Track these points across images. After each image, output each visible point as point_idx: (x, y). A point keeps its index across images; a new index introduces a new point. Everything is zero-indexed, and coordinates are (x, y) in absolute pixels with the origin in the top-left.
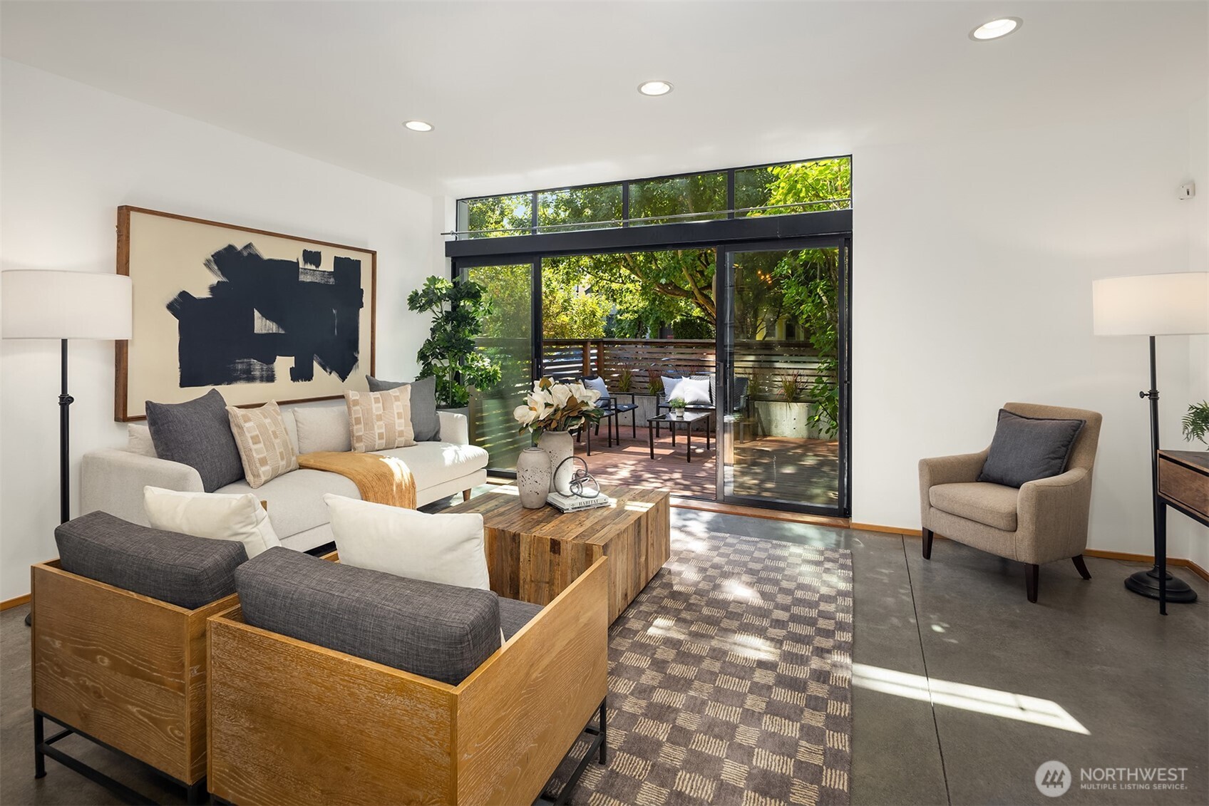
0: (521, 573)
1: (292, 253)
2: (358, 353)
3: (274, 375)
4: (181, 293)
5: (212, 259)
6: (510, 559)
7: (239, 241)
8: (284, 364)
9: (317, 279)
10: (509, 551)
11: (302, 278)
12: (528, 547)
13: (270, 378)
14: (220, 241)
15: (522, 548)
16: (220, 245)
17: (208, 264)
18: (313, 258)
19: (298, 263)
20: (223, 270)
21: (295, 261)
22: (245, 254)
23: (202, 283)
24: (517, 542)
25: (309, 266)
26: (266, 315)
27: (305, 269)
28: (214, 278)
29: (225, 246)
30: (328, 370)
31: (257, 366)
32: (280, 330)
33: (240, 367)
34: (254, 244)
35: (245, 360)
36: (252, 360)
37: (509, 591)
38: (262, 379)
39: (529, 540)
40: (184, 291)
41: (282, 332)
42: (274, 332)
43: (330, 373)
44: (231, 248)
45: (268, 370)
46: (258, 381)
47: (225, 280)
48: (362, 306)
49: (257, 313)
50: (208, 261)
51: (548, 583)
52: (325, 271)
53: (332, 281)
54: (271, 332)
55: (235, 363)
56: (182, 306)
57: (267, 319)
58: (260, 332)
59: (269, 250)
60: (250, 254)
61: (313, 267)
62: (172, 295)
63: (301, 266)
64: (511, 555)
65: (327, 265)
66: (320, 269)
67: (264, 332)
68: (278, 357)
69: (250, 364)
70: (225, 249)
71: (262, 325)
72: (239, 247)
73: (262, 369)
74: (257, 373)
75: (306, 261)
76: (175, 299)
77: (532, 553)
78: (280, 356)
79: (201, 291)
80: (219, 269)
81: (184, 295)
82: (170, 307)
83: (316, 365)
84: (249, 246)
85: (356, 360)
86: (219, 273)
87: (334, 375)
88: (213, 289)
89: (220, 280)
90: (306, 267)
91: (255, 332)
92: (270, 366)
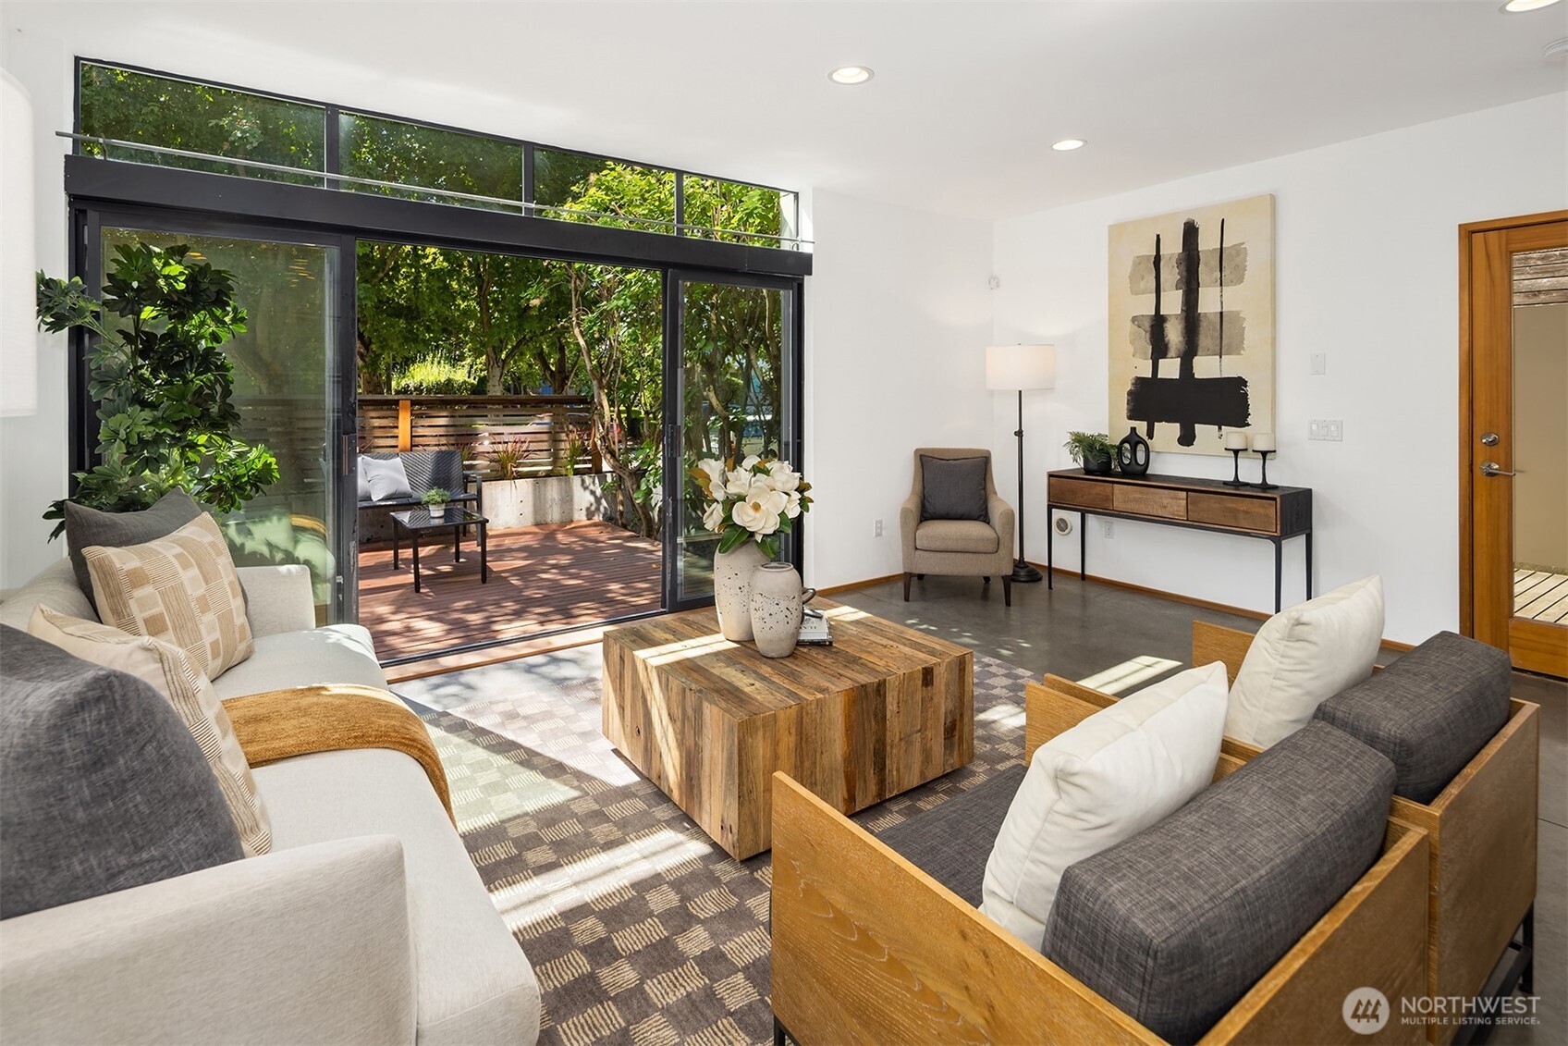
0: (888, 733)
6: (873, 723)
10: (871, 712)
12: (896, 694)
15: (889, 699)
24: (882, 693)
37: (872, 772)
39: (897, 683)
51: (920, 731)
64: (876, 716)
77: (901, 700)
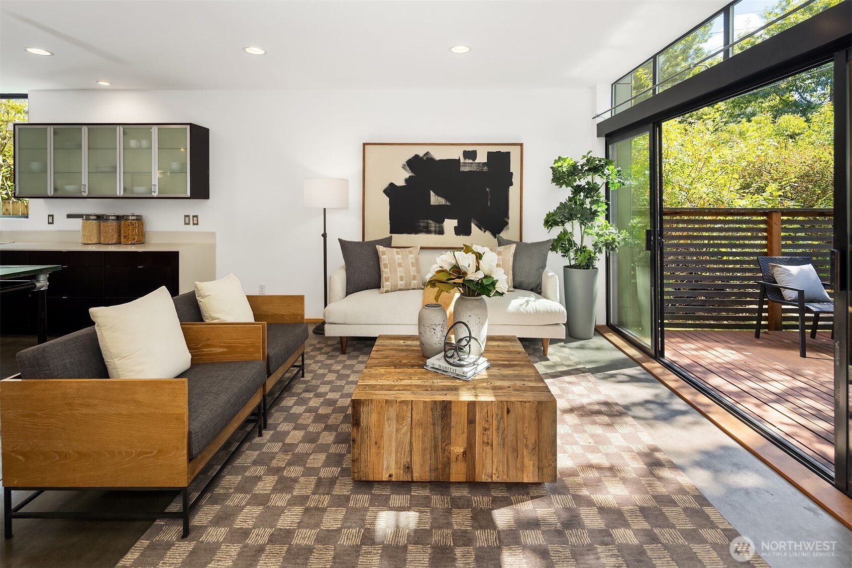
1: (456, 154)
2: (509, 218)
3: (443, 230)
4: (390, 184)
5: (406, 164)
7: (421, 151)
8: (450, 224)
9: (474, 168)
11: (462, 169)
13: (441, 232)
14: (410, 153)
16: (410, 156)
17: (404, 167)
18: (470, 155)
19: (460, 159)
20: (412, 170)
21: (458, 158)
22: (425, 158)
23: (400, 177)
25: (467, 161)
26: (437, 194)
27: (464, 163)
28: (407, 174)
29: (413, 155)
30: (483, 229)
31: (433, 225)
32: (447, 202)
33: (422, 224)
34: (430, 152)
35: (425, 221)
36: (430, 221)
38: (436, 233)
40: (392, 183)
41: (448, 204)
42: (443, 204)
43: (485, 232)
44: (417, 156)
45: (439, 227)
46: (433, 233)
47: (413, 175)
48: (512, 184)
49: (432, 193)
50: (404, 165)
52: (480, 163)
53: (485, 169)
54: (441, 204)
55: (419, 222)
56: (391, 191)
57: (438, 196)
58: (434, 204)
59: (439, 154)
60: (428, 158)
61: (471, 161)
62: (386, 185)
63: (462, 161)
65: (482, 158)
66: (476, 161)
67: (437, 204)
68: (446, 219)
69: (428, 223)
70: (413, 157)
71: (435, 199)
72: (421, 155)
73: (435, 226)
74: (433, 229)
75: (465, 158)
76: (387, 187)
78: (447, 219)
79: (400, 182)
80: (410, 169)
81: (392, 185)
82: (385, 191)
83: (473, 225)
84: (427, 153)
85: (507, 223)
86: (410, 171)
87: (488, 233)
88: (406, 180)
89: (410, 175)
90: (465, 162)
91: (431, 204)
92: (441, 225)
